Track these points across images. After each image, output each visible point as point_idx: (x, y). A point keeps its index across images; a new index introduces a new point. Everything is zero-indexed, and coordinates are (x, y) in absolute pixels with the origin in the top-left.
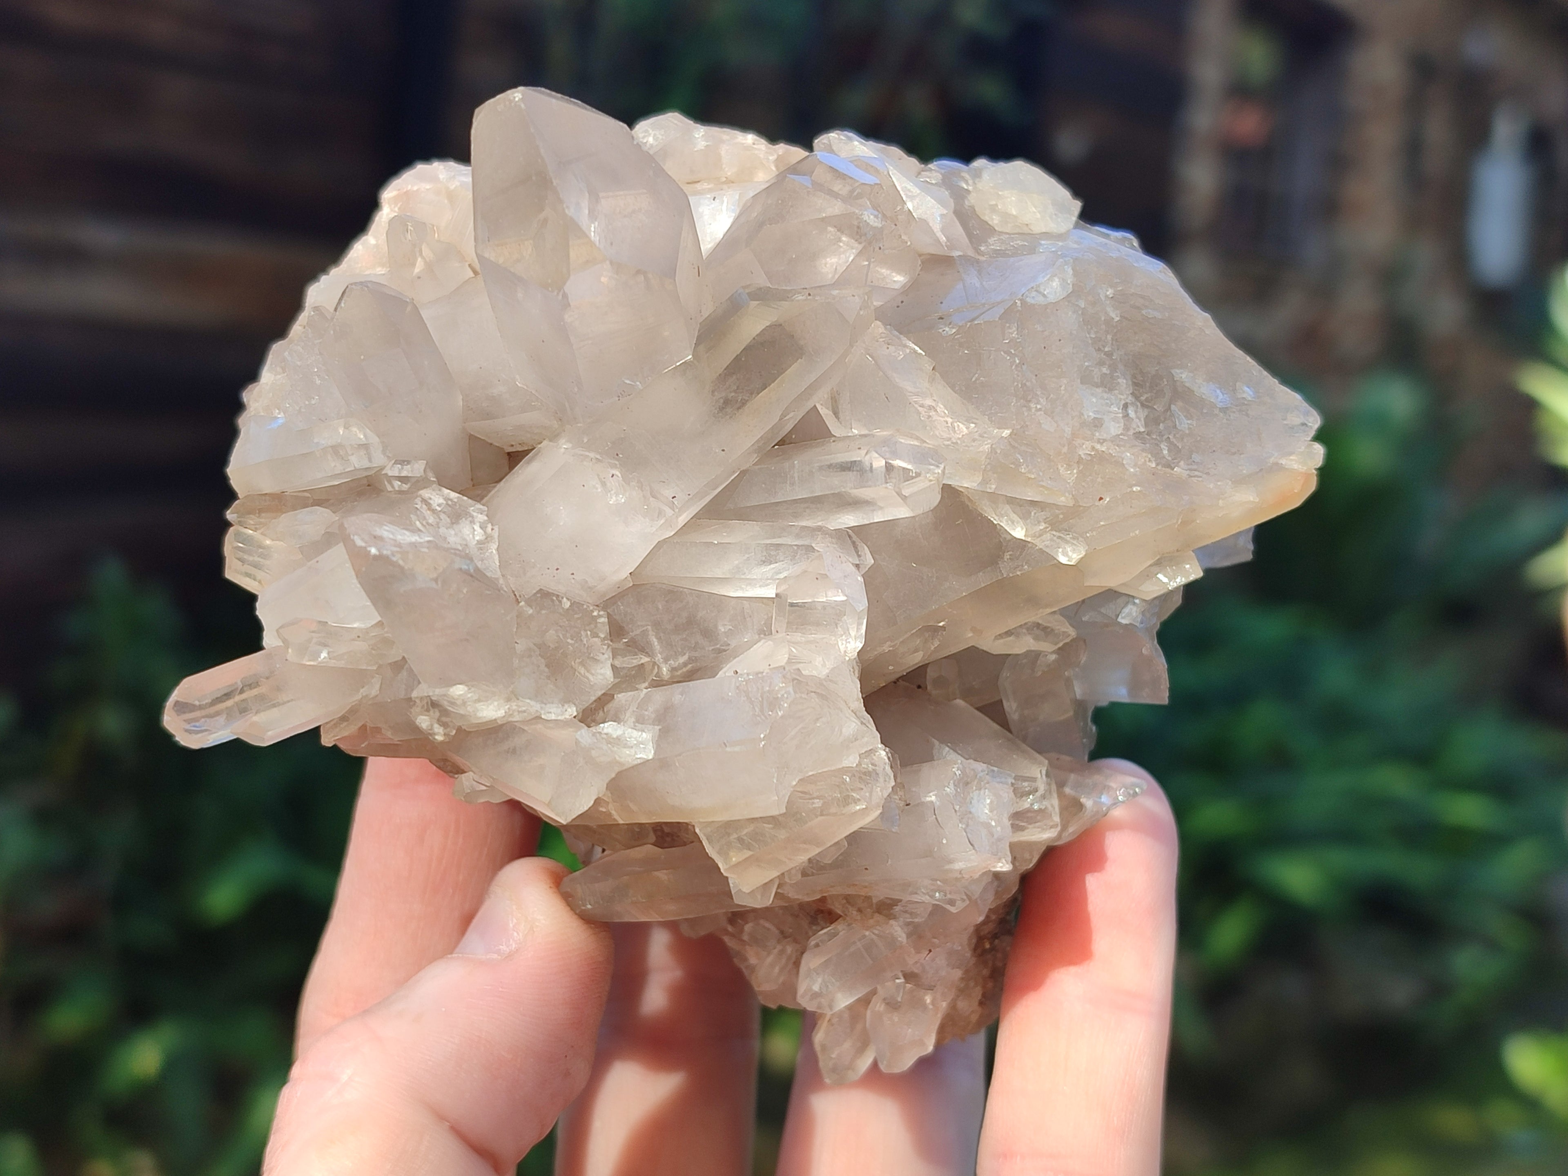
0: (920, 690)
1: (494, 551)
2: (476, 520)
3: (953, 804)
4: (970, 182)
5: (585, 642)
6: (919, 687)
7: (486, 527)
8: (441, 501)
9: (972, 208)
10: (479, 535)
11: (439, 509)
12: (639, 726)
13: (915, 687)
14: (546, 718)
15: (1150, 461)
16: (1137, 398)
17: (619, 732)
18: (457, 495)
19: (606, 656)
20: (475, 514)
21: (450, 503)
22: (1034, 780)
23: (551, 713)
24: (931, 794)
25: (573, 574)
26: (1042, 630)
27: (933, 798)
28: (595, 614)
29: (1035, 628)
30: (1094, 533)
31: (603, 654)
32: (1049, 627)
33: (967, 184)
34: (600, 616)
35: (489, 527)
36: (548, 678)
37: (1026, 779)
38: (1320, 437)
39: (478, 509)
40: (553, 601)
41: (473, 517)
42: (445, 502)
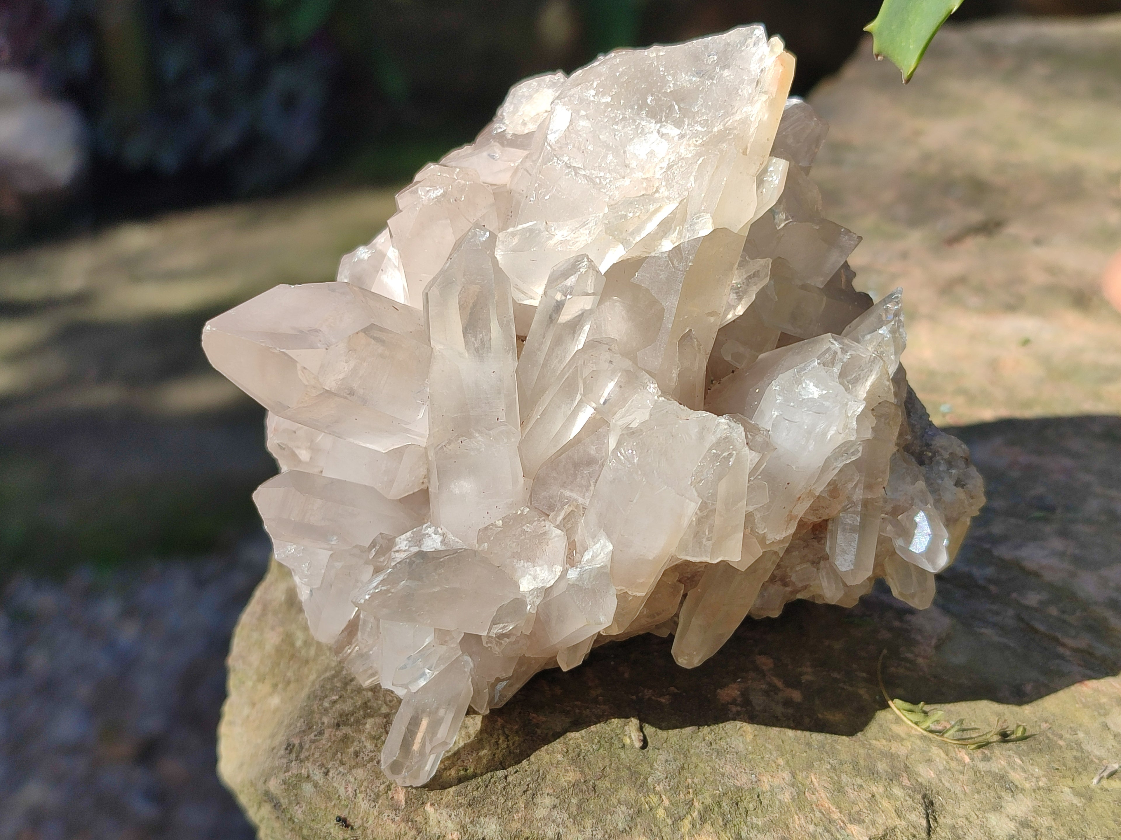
0: (735, 372)
1: (453, 538)
2: (430, 533)
3: (789, 405)
4: (501, 125)
5: (530, 530)
6: (733, 372)
7: (438, 531)
8: (405, 543)
9: (514, 135)
10: (438, 539)
11: (407, 548)
12: (596, 540)
13: (731, 374)
14: (549, 586)
15: (697, 141)
16: (661, 121)
17: (591, 553)
18: (410, 532)
19: (547, 526)
20: (427, 532)
21: (410, 539)
22: (829, 349)
23: (550, 580)
24: (773, 413)
25: (497, 507)
26: (753, 277)
27: (776, 413)
28: (519, 512)
29: (750, 280)
30: (705, 204)
31: (545, 526)
32: (755, 272)
33: (500, 128)
34: (522, 511)
35: (439, 529)
36: (534, 566)
37: (825, 353)
38: (770, 34)
39: (425, 528)
40: (491, 529)
41: (428, 534)
42: (407, 542)
